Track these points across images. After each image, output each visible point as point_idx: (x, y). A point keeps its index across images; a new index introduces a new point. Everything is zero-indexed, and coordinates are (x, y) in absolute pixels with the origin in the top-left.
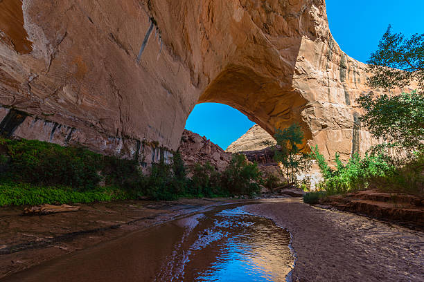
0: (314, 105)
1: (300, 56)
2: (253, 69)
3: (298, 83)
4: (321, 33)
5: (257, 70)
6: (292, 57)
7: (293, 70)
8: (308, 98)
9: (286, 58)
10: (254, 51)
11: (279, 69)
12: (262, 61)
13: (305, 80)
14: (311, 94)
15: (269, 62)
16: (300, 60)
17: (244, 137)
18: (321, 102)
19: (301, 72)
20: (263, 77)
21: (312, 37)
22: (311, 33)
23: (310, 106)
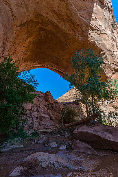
0: (107, 53)
1: (93, 17)
2: (59, 24)
3: (93, 36)
4: (107, 3)
5: (62, 26)
6: (88, 17)
7: (88, 27)
8: (101, 47)
9: (83, 17)
10: (58, 6)
11: (78, 25)
12: (65, 18)
13: (98, 34)
14: (103, 45)
15: (70, 19)
16: (93, 20)
17: (64, 95)
18: (112, 51)
19: (94, 28)
20: (66, 33)
21: (102, 5)
22: (101, 2)
23: (104, 54)
